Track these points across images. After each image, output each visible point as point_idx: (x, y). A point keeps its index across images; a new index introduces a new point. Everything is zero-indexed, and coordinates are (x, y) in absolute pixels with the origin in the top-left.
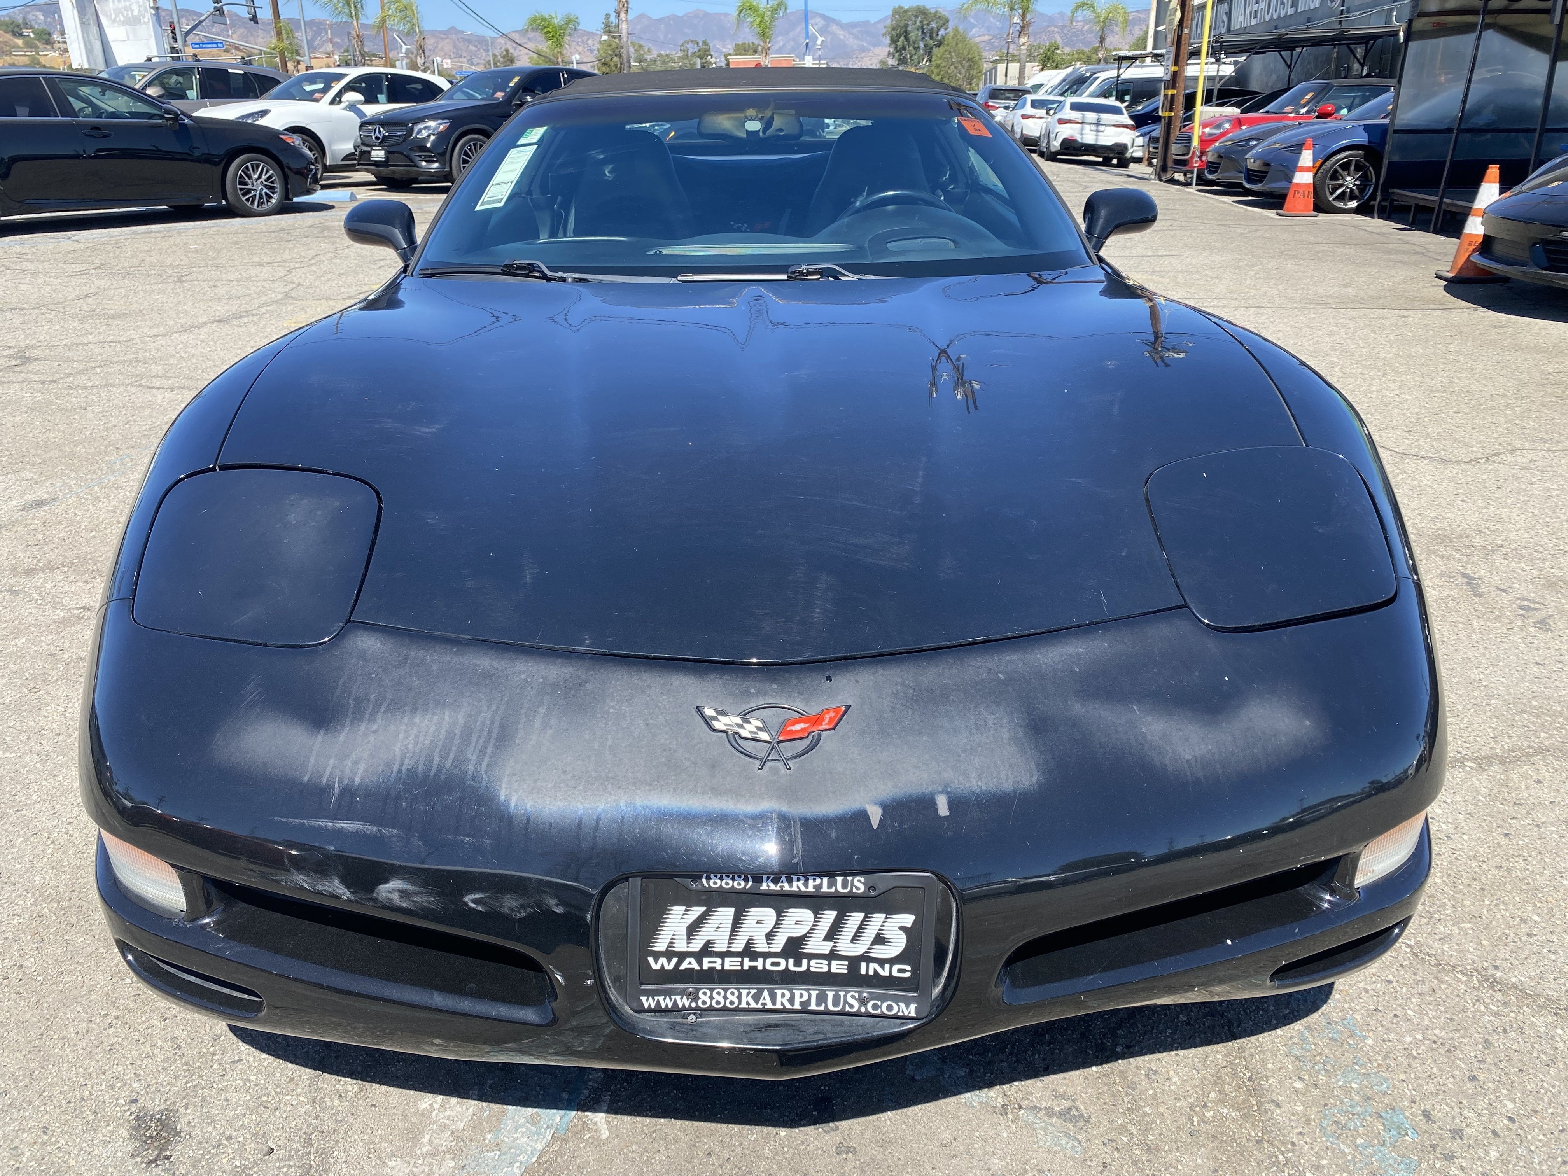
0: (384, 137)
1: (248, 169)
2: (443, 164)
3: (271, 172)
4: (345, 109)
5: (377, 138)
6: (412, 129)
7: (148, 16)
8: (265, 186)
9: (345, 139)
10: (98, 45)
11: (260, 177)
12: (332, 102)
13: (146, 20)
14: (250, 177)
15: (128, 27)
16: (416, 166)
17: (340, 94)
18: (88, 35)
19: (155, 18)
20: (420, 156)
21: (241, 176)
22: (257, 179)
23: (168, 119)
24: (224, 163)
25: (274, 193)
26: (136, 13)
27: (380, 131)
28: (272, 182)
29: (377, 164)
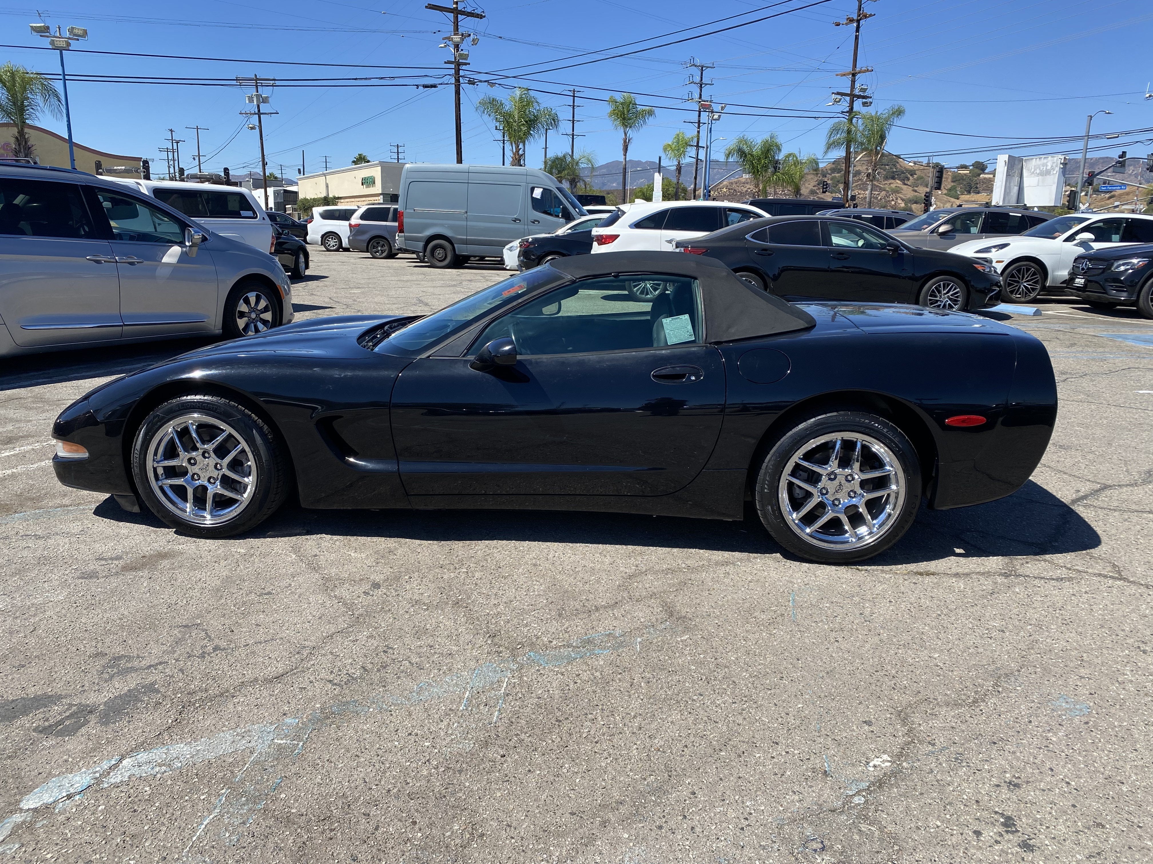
0: (1089, 269)
1: (940, 287)
2: (1131, 294)
3: (958, 290)
4: (1076, 245)
5: (1083, 269)
6: (1112, 264)
7: (1057, 169)
8: (950, 299)
9: (1064, 268)
10: (1015, 190)
11: (948, 292)
12: (1067, 240)
13: (1055, 172)
14: (939, 292)
15: (1040, 177)
16: (1106, 293)
17: (1077, 233)
18: (1010, 183)
19: (1061, 170)
20: (1112, 286)
21: (933, 291)
22: (945, 294)
23: (889, 250)
24: (923, 280)
25: (955, 305)
26: (1049, 168)
27: (1086, 264)
28: (957, 297)
29: (1078, 289)
